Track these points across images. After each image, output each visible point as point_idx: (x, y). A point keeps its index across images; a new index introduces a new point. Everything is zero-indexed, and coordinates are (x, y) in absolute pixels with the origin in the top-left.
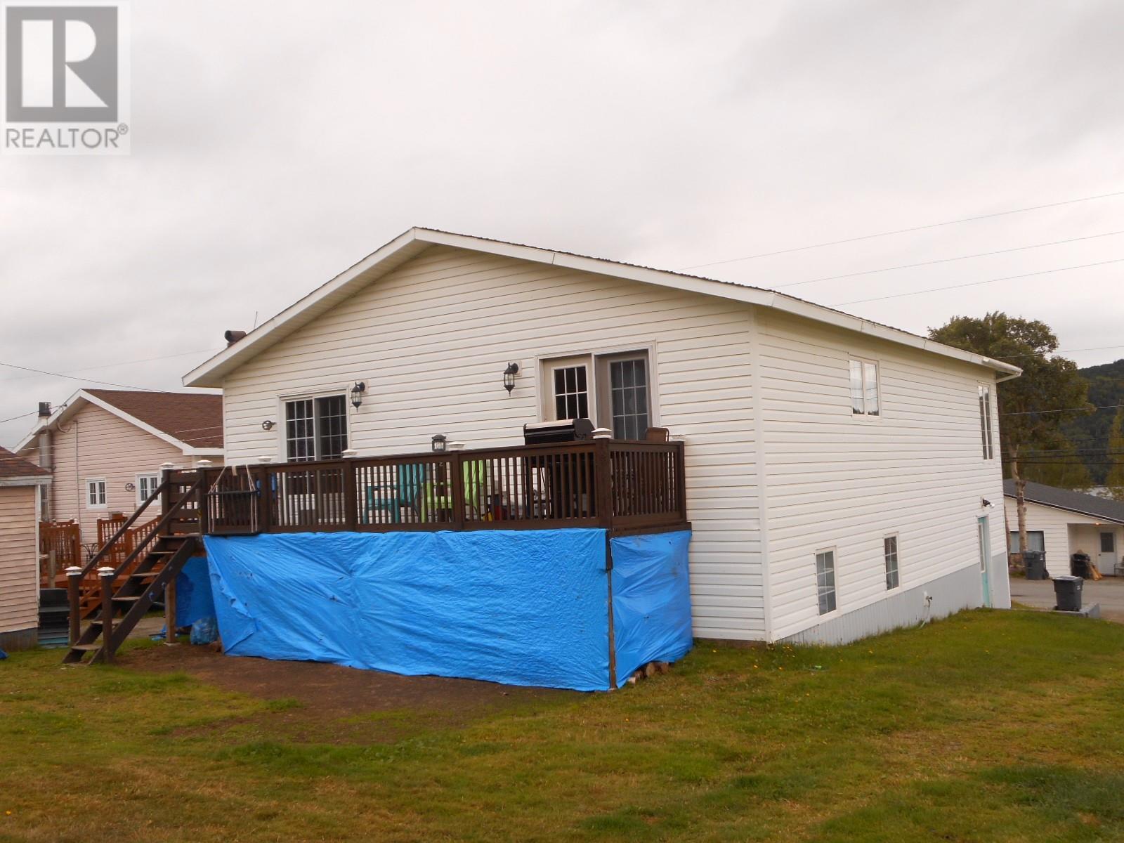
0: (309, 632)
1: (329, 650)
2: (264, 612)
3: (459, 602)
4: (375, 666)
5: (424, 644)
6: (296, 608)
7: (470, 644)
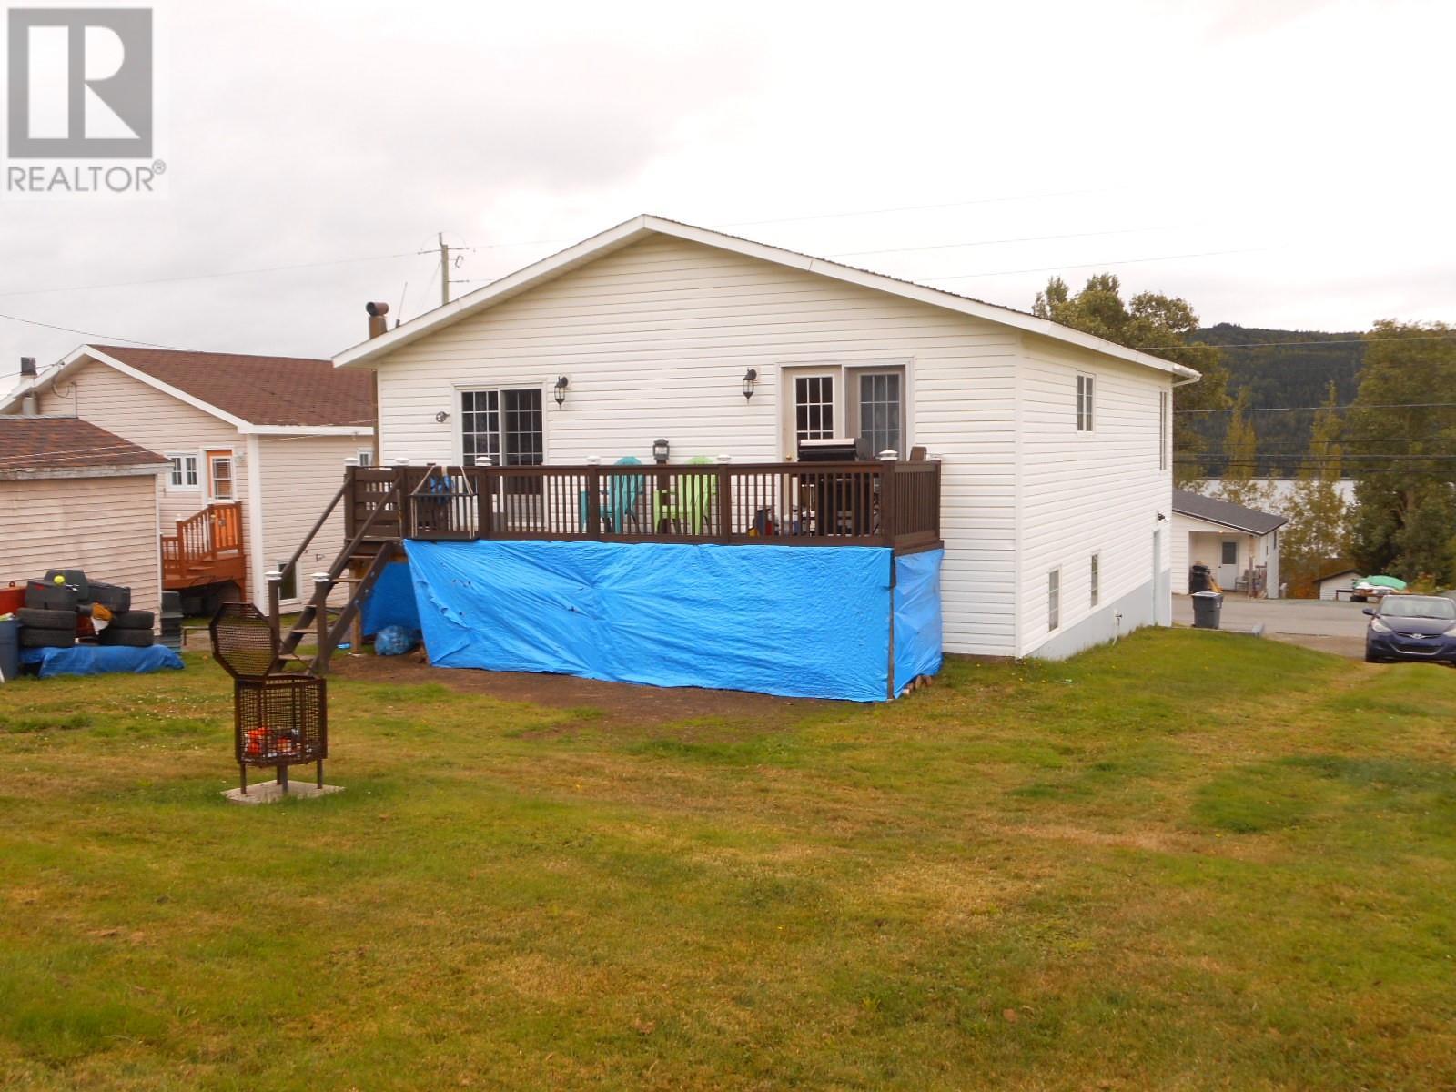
0: (543, 643)
1: (566, 662)
2: (484, 622)
3: (726, 615)
4: (623, 677)
5: (686, 657)
6: (527, 619)
7: (739, 657)
